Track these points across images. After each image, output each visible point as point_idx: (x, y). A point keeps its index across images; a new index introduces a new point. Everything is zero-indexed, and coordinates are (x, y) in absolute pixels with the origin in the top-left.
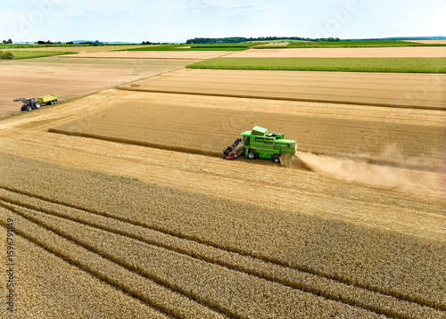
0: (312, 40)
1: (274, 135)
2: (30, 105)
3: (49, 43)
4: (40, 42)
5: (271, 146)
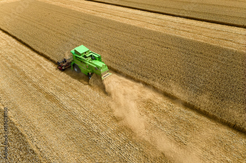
5: (84, 65)
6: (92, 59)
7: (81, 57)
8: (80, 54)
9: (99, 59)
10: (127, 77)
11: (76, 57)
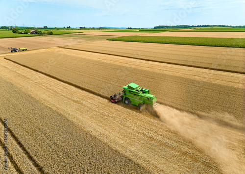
0: (233, 27)
1: (142, 90)
2: (14, 50)
3: (84, 28)
4: (80, 28)
5: (138, 97)
6: (143, 93)
7: (134, 91)
8: (133, 89)
9: (148, 92)
10: (169, 106)
11: (130, 91)
